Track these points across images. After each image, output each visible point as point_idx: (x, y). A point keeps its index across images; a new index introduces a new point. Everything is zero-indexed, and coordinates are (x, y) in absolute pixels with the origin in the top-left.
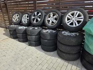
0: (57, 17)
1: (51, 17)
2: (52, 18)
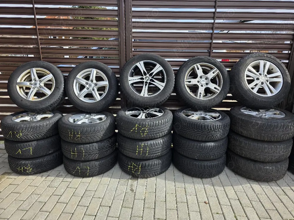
0: (218, 75)
1: (199, 76)
2: (203, 79)
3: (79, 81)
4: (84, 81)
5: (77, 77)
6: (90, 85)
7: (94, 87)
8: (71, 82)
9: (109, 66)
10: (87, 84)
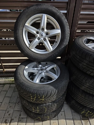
3: (28, 30)
4: (34, 30)
5: (26, 24)
6: (42, 35)
7: (46, 36)
8: (20, 31)
9: (61, 11)
10: (38, 33)
